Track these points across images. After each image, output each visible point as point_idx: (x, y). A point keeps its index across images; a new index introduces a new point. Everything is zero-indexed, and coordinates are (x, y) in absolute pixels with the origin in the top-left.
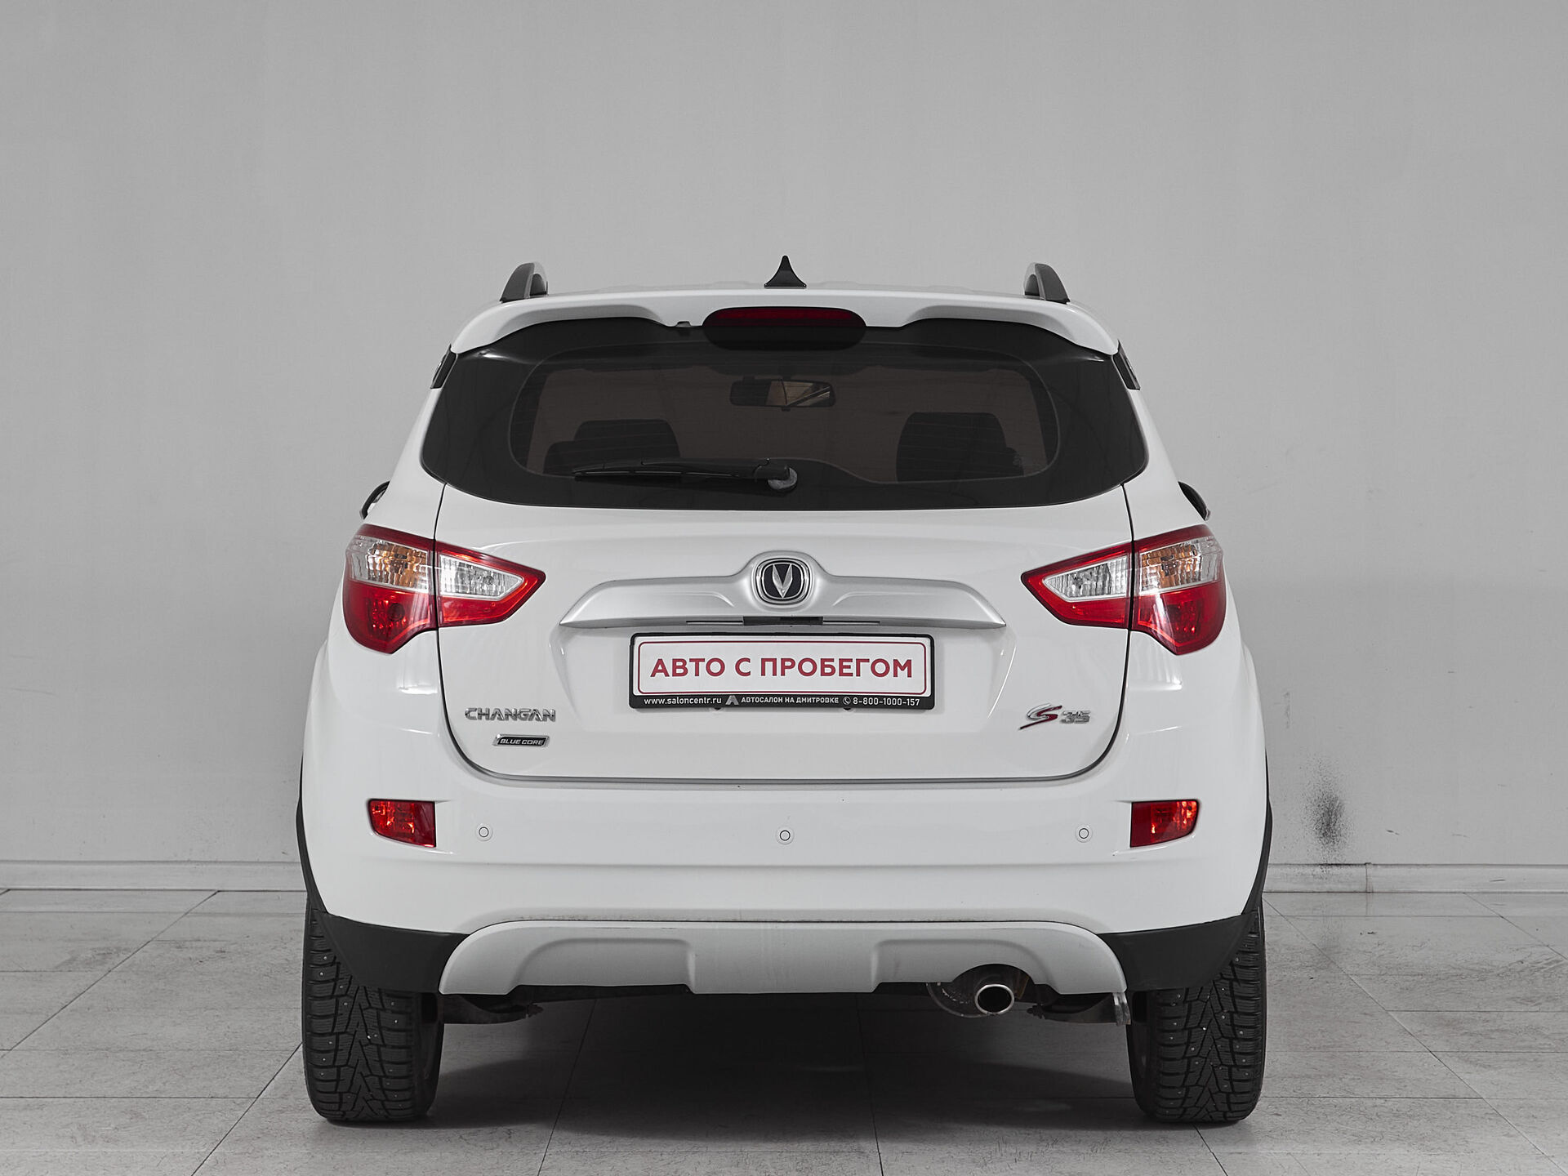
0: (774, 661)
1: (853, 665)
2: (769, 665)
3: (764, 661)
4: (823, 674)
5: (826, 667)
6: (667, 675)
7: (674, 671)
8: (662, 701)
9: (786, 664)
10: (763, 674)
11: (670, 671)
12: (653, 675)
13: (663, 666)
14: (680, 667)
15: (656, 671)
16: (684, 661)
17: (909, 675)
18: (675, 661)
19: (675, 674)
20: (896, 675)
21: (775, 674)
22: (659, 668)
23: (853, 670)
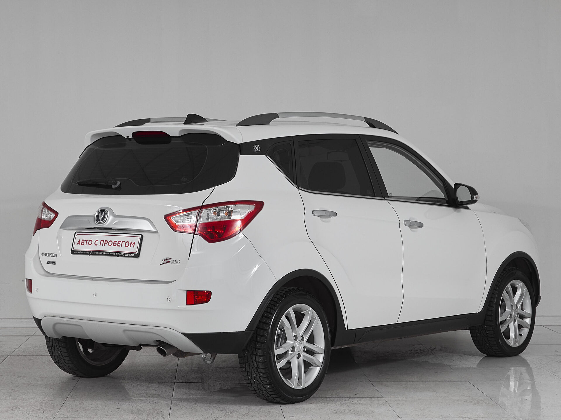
0: (103, 241)
1: (121, 243)
2: (102, 242)
3: (101, 241)
4: (113, 246)
5: (115, 243)
6: (80, 245)
7: (82, 243)
8: (77, 252)
9: (106, 242)
10: (100, 245)
11: (81, 244)
12: (77, 245)
13: (80, 242)
14: (83, 242)
15: (78, 243)
16: (84, 240)
17: (134, 247)
18: (83, 240)
19: (82, 244)
20: (130, 247)
21: (103, 245)
22: (79, 243)
23: (120, 245)
